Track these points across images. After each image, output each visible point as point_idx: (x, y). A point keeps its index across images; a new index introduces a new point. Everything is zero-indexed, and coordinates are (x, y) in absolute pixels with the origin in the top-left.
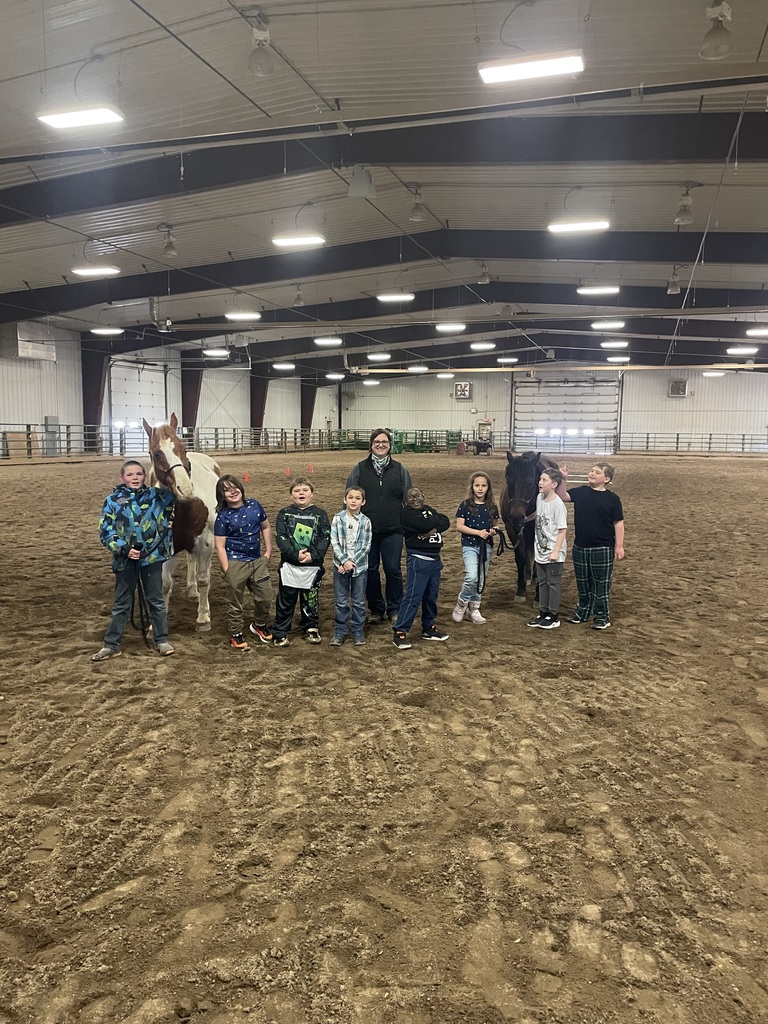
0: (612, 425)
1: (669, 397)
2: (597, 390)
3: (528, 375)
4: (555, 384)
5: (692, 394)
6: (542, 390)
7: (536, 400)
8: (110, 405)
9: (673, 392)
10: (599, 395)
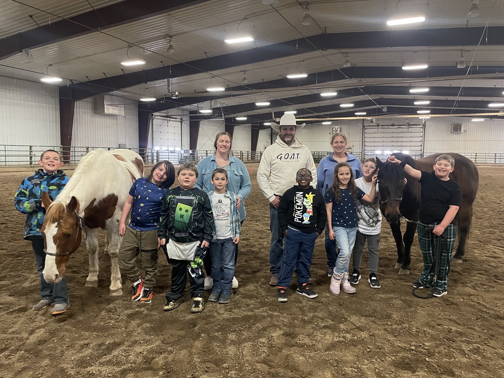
0: (419, 148)
1: (452, 133)
2: (410, 130)
3: (372, 122)
4: (387, 127)
5: (465, 131)
6: (380, 130)
7: (376, 135)
8: (153, 138)
9: (454, 130)
10: (412, 132)
